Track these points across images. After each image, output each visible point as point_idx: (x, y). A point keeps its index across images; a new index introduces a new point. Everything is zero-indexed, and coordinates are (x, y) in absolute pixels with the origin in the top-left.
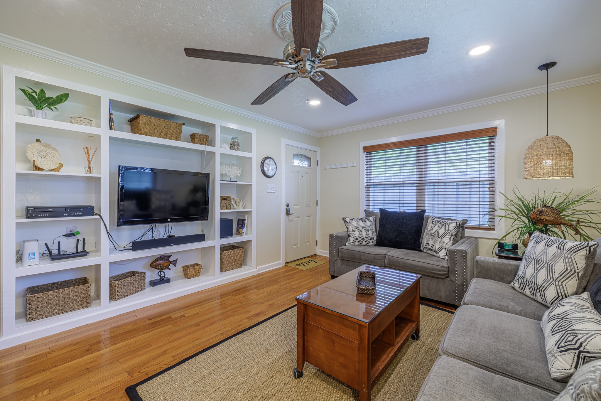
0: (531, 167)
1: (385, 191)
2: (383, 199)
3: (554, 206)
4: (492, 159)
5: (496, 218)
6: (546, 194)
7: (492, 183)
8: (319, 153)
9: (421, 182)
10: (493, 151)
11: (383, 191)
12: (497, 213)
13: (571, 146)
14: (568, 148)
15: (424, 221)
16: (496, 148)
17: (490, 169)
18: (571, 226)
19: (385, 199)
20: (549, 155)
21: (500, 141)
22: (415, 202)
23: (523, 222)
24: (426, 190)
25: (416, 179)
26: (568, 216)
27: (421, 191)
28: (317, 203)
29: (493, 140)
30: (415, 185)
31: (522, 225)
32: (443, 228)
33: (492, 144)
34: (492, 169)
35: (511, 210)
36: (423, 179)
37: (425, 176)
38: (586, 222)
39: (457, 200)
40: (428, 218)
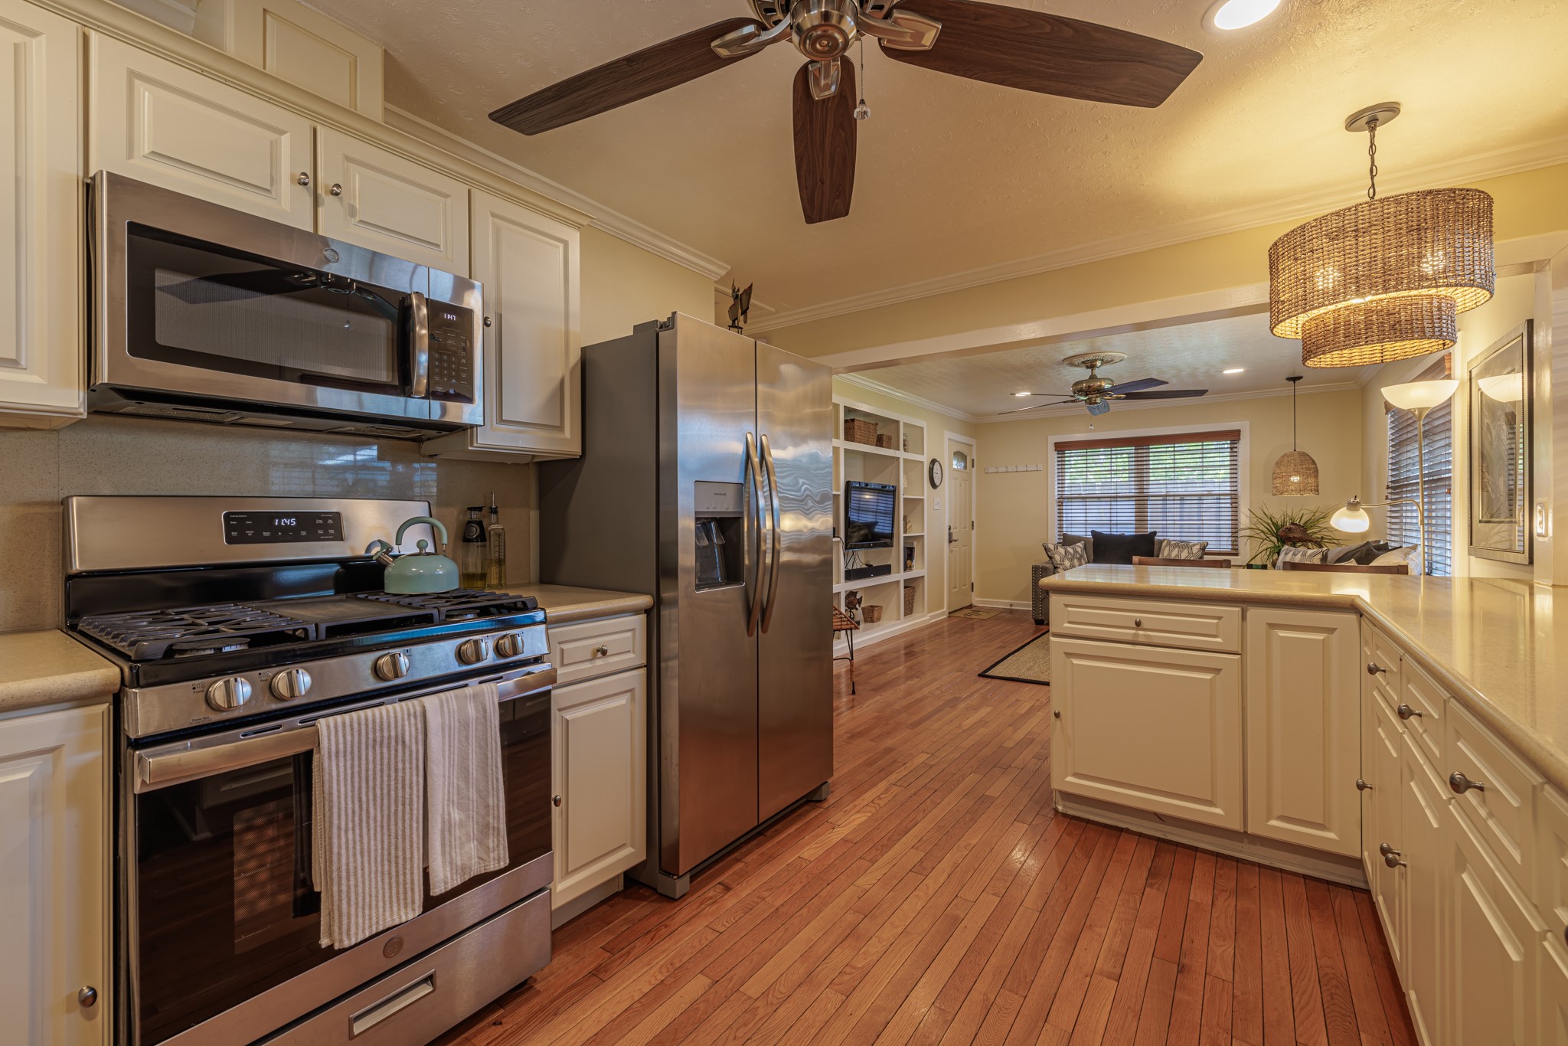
0: (1280, 483)
1: (1088, 507)
2: (1084, 518)
3: (1301, 524)
4: (1234, 467)
5: (1239, 539)
6: (1295, 511)
7: (1234, 497)
8: (974, 447)
9: (1142, 494)
10: (1235, 458)
11: (1084, 507)
12: (1241, 533)
13: (1317, 462)
14: (1313, 466)
15: (1156, 547)
16: (1239, 454)
17: (1233, 480)
18: (1316, 542)
19: (1088, 518)
20: (1297, 473)
21: (1243, 446)
22: (1134, 522)
23: (1271, 541)
24: (1149, 506)
25: (1134, 491)
26: (1316, 533)
27: (1142, 506)
28: (973, 525)
29: (1235, 446)
30: (1134, 499)
31: (1270, 545)
32: (1186, 550)
33: (1235, 450)
34: (1235, 480)
35: (1259, 529)
36: (1145, 491)
37: (1148, 487)
38: (1329, 539)
39: (1181, 518)
40: (1161, 542)
